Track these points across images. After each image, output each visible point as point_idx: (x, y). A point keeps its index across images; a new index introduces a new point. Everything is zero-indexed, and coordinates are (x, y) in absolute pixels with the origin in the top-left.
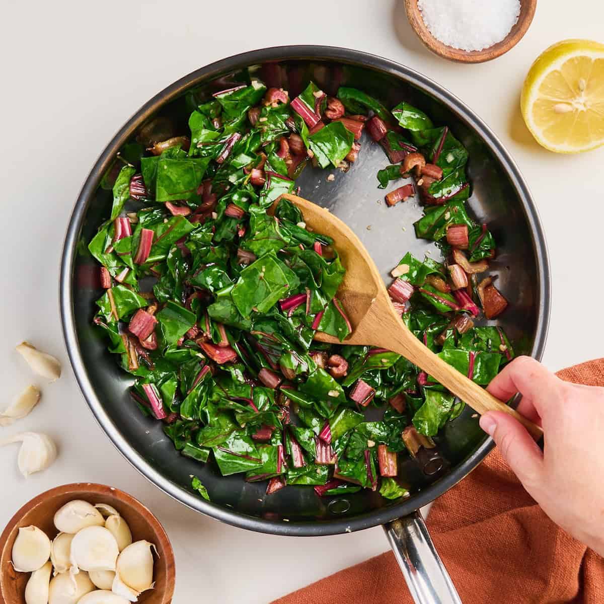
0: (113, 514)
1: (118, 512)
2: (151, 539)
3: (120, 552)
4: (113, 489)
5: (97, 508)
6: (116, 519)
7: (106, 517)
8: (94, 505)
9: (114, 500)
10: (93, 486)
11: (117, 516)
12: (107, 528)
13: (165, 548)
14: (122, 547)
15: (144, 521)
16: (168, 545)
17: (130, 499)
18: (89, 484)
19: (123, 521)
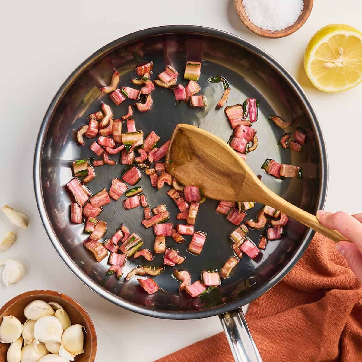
0: (60, 309)
1: (62, 307)
2: (82, 323)
3: (64, 331)
4: (59, 293)
5: (50, 305)
6: (61, 311)
7: (55, 310)
8: (48, 303)
9: (60, 300)
10: (48, 292)
11: (62, 310)
12: (56, 317)
13: (90, 329)
14: (65, 328)
15: (78, 312)
16: (92, 327)
17: (70, 299)
18: (45, 290)
19: (66, 313)
